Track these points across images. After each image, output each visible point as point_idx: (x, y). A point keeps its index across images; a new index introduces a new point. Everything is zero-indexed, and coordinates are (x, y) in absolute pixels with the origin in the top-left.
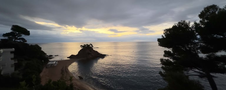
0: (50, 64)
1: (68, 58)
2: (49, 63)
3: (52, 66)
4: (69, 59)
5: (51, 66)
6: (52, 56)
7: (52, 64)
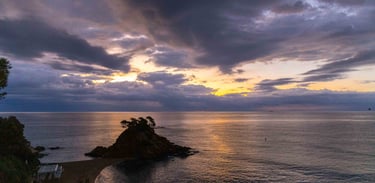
0: (43, 174)
1: (86, 155)
2: (43, 170)
3: (50, 177)
4: (89, 159)
5: (47, 177)
6: (43, 149)
7: (48, 174)
